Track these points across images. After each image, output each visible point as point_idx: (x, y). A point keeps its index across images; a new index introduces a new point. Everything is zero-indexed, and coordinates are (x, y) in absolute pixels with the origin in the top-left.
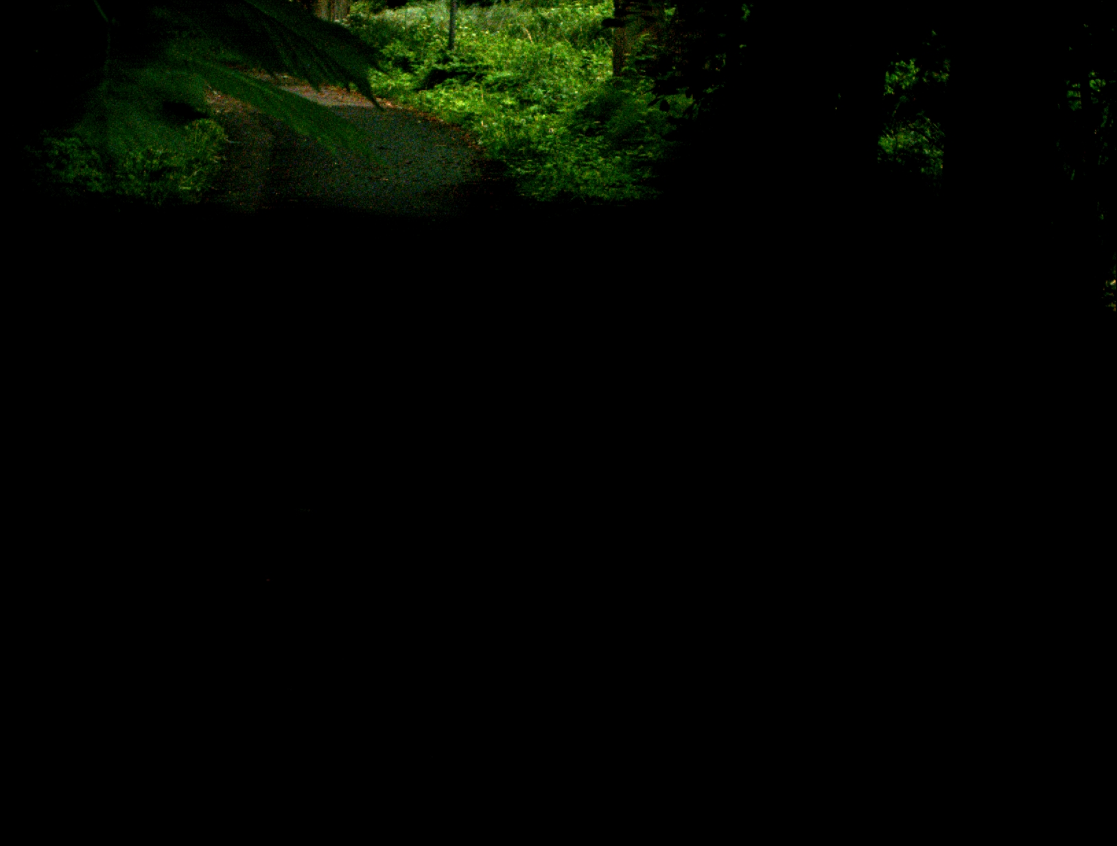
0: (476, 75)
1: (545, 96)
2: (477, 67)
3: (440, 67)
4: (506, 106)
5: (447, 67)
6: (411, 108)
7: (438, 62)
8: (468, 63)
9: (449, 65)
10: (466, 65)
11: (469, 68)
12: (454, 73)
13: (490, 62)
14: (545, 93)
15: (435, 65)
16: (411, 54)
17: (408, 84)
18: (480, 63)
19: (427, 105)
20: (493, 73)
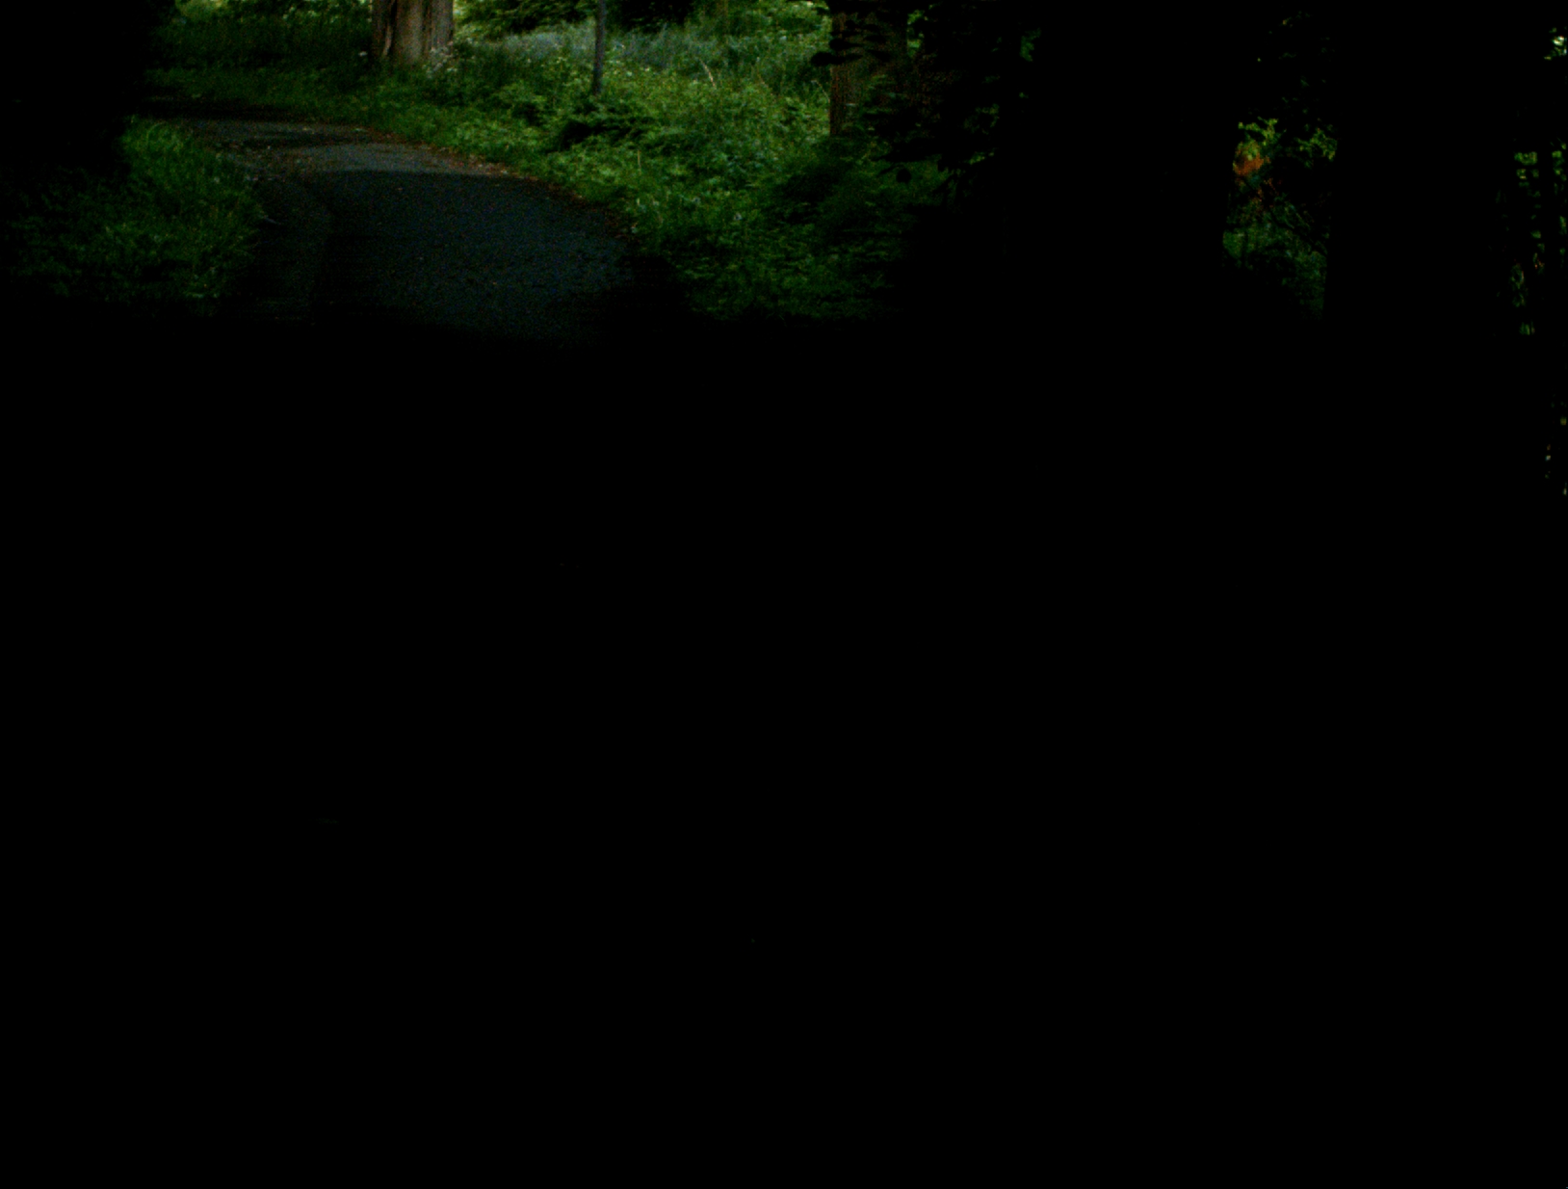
0: (633, 131)
1: (730, 164)
2: (632, 120)
3: (580, 118)
4: (673, 178)
5: (589, 120)
6: (536, 178)
7: (578, 111)
8: (619, 113)
9: (592, 116)
10: (615, 116)
11: (622, 121)
12: (599, 128)
13: (653, 113)
14: (730, 159)
15: (573, 117)
16: (539, 100)
17: (533, 143)
18: (636, 114)
19: (560, 174)
20: (656, 128)
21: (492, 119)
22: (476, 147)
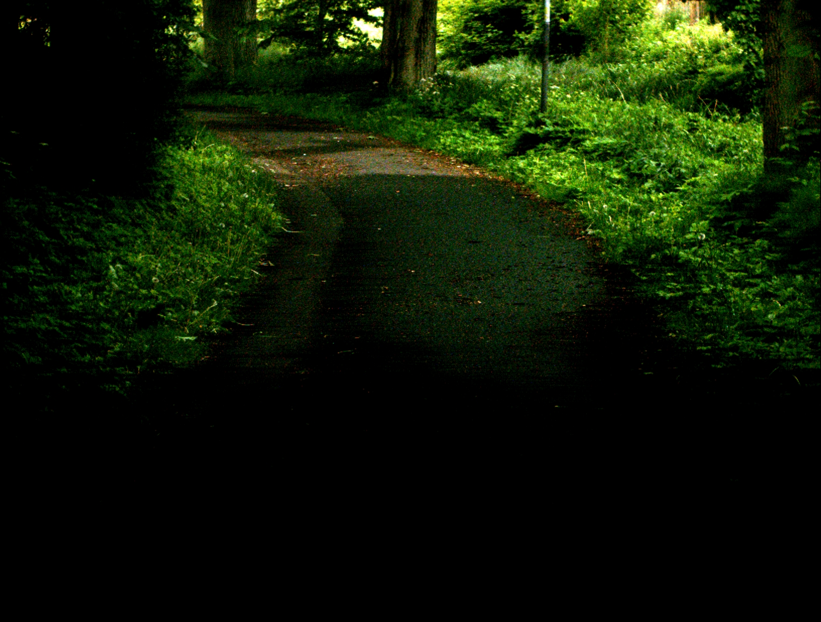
0: (572, 140)
2: (572, 132)
3: (532, 131)
4: (613, 180)
5: (539, 131)
6: (501, 178)
7: (530, 125)
8: (561, 126)
9: (542, 128)
10: (559, 128)
11: (564, 132)
12: (547, 138)
13: (587, 125)
15: (527, 129)
16: (498, 115)
17: (497, 148)
18: (575, 126)
19: (520, 175)
20: (591, 138)
21: (466, 129)
22: (455, 151)
